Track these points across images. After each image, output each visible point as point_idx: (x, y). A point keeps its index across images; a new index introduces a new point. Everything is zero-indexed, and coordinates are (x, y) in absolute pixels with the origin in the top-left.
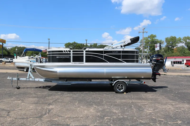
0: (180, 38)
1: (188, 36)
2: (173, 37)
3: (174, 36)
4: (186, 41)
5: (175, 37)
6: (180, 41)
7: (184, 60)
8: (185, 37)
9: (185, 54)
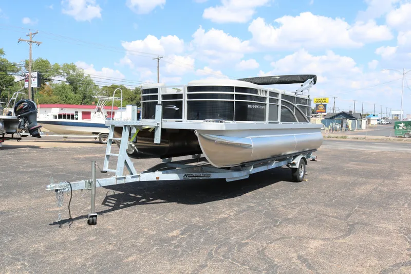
0: (56, 64)
1: (72, 64)
2: (43, 62)
3: (44, 59)
4: (68, 74)
5: (47, 62)
6: (56, 71)
7: (77, 112)
8: (67, 65)
9: (69, 99)
